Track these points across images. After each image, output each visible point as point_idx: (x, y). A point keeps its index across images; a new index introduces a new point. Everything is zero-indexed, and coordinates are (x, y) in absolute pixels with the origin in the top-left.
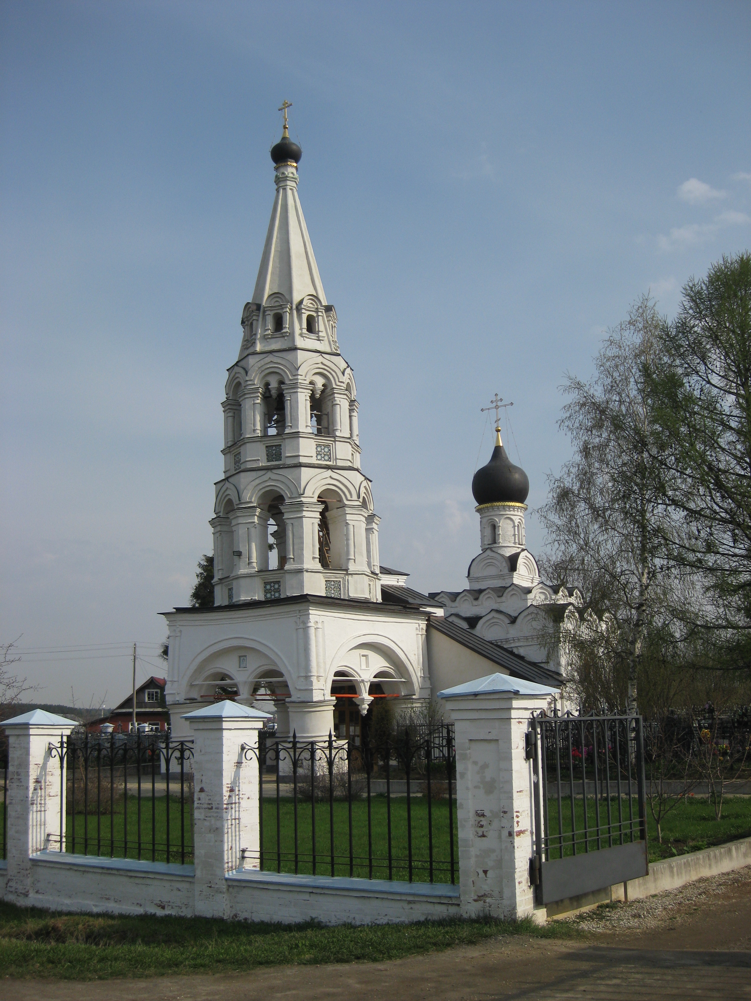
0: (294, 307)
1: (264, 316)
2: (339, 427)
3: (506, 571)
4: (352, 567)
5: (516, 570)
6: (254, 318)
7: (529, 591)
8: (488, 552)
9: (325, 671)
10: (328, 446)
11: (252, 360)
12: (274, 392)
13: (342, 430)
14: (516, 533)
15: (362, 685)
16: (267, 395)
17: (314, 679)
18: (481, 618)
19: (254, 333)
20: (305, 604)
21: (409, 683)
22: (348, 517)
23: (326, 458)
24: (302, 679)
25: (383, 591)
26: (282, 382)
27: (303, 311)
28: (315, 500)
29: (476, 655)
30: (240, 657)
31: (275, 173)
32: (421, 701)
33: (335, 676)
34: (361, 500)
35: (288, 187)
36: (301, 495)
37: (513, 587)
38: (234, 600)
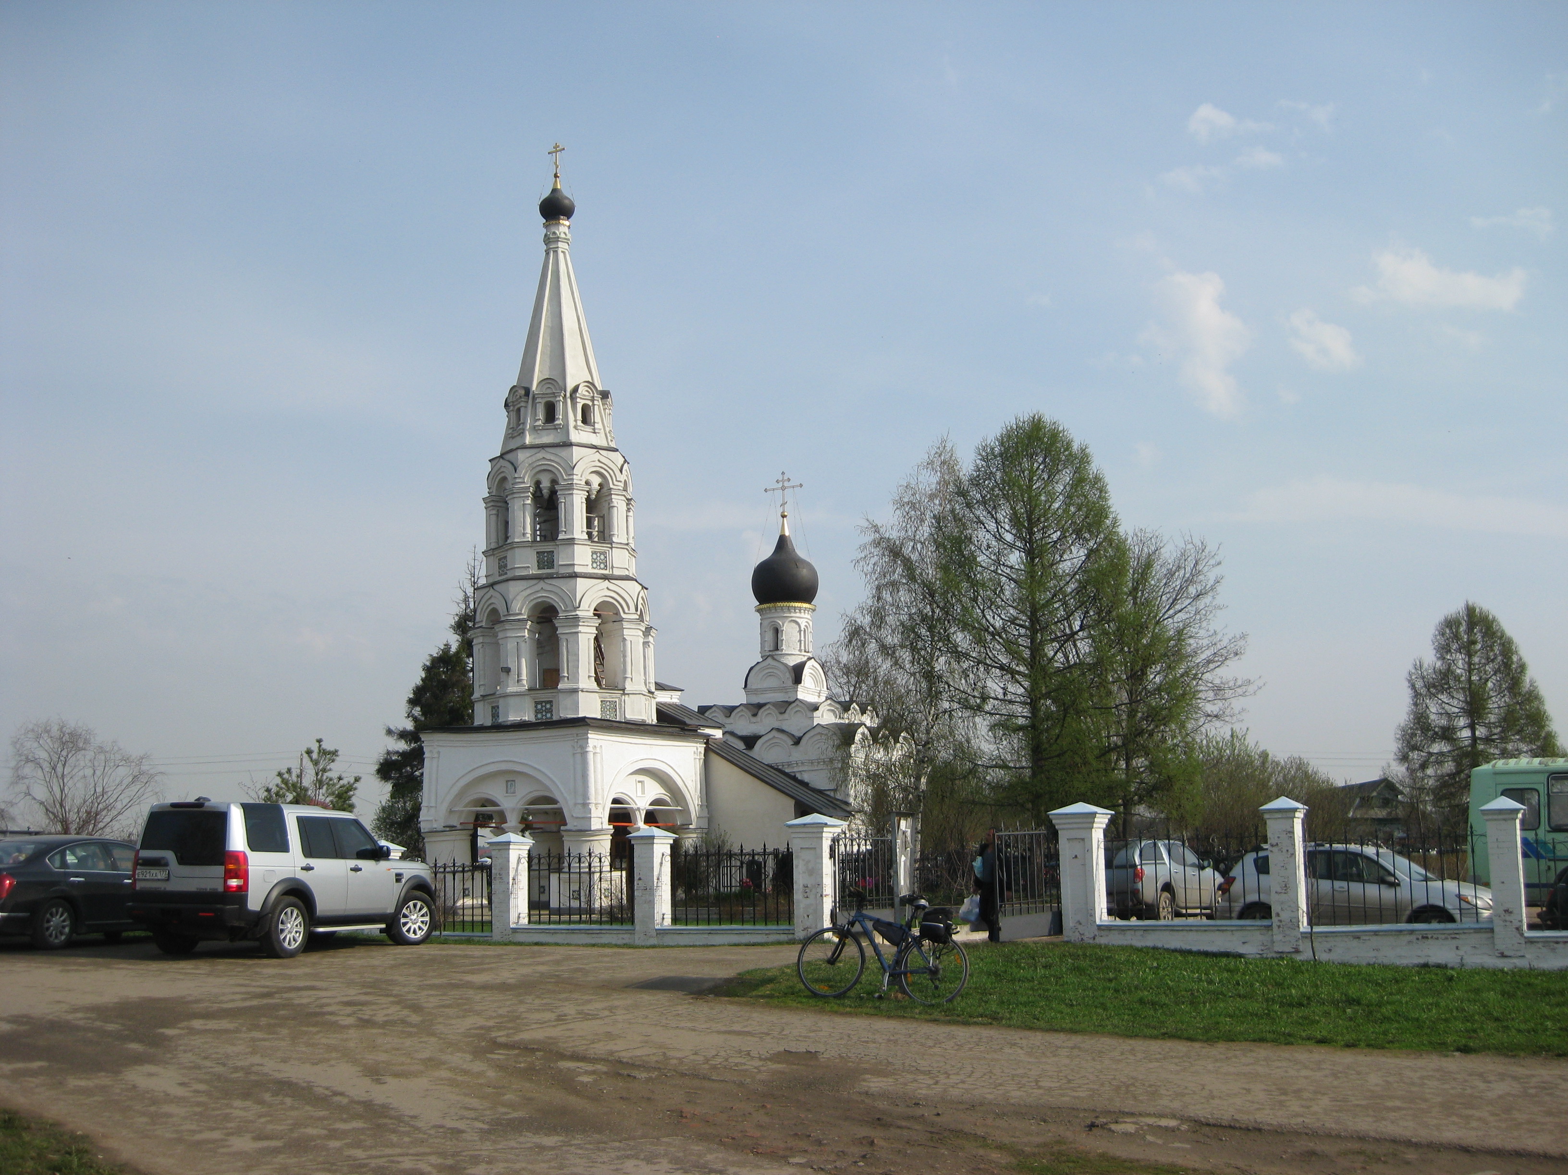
0: (568, 395)
1: (534, 405)
2: (616, 532)
3: (789, 683)
4: (629, 687)
5: (800, 683)
6: (522, 404)
7: (815, 708)
8: (769, 660)
9: (603, 798)
10: (604, 553)
11: (522, 456)
12: (546, 492)
13: (619, 534)
14: (802, 638)
15: (637, 813)
16: (538, 494)
17: (592, 807)
18: (760, 737)
19: (522, 421)
20: (584, 728)
21: (686, 811)
22: (626, 632)
23: (602, 566)
24: (580, 806)
25: (657, 710)
26: (554, 482)
27: (578, 400)
28: (591, 613)
29: (759, 782)
30: (507, 781)
31: (545, 231)
32: (699, 831)
33: (612, 803)
34: (639, 613)
35: (560, 250)
36: (576, 609)
37: (797, 702)
38: (501, 720)
